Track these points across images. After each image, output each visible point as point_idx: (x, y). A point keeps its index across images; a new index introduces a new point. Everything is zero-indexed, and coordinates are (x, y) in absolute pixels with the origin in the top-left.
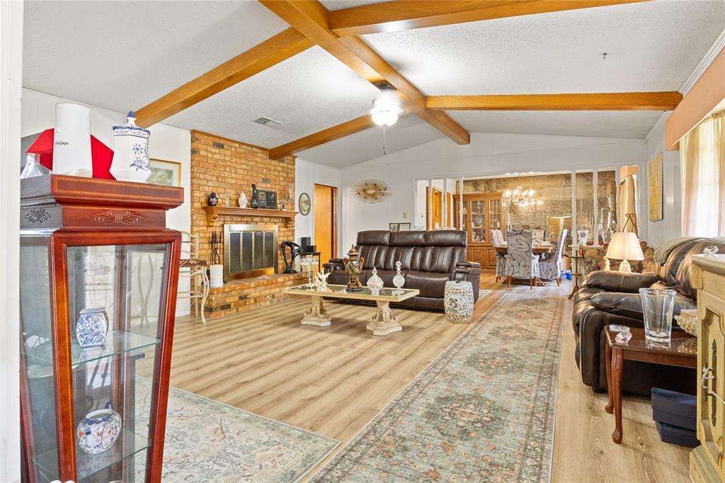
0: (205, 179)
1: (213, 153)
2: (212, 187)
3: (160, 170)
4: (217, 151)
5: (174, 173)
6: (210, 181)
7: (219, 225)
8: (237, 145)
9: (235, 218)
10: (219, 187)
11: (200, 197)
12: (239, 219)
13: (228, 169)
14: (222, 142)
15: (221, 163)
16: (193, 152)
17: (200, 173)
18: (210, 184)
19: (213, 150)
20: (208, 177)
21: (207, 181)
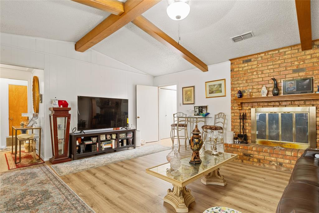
0: (237, 84)
1: (243, 67)
2: (243, 87)
3: (215, 85)
4: (246, 65)
5: (222, 84)
6: (241, 84)
7: (248, 109)
8: (263, 55)
9: (262, 104)
10: (248, 86)
11: (234, 94)
12: (266, 104)
13: (255, 73)
14: (249, 58)
15: (249, 71)
16: (232, 70)
17: (234, 81)
18: (241, 85)
19: (243, 65)
20: (240, 82)
21: (239, 84)
